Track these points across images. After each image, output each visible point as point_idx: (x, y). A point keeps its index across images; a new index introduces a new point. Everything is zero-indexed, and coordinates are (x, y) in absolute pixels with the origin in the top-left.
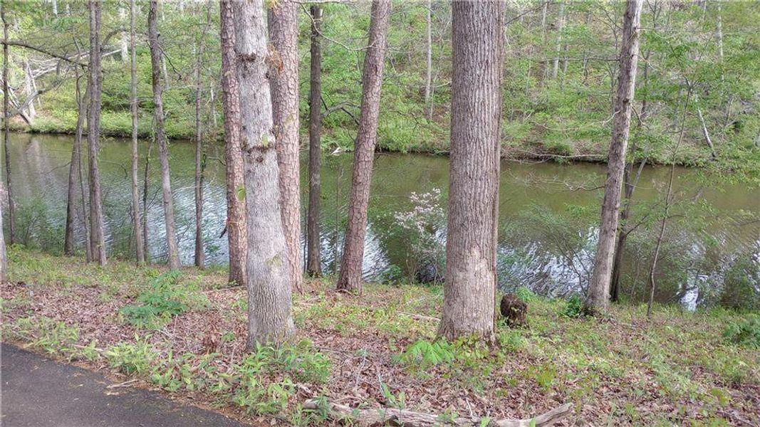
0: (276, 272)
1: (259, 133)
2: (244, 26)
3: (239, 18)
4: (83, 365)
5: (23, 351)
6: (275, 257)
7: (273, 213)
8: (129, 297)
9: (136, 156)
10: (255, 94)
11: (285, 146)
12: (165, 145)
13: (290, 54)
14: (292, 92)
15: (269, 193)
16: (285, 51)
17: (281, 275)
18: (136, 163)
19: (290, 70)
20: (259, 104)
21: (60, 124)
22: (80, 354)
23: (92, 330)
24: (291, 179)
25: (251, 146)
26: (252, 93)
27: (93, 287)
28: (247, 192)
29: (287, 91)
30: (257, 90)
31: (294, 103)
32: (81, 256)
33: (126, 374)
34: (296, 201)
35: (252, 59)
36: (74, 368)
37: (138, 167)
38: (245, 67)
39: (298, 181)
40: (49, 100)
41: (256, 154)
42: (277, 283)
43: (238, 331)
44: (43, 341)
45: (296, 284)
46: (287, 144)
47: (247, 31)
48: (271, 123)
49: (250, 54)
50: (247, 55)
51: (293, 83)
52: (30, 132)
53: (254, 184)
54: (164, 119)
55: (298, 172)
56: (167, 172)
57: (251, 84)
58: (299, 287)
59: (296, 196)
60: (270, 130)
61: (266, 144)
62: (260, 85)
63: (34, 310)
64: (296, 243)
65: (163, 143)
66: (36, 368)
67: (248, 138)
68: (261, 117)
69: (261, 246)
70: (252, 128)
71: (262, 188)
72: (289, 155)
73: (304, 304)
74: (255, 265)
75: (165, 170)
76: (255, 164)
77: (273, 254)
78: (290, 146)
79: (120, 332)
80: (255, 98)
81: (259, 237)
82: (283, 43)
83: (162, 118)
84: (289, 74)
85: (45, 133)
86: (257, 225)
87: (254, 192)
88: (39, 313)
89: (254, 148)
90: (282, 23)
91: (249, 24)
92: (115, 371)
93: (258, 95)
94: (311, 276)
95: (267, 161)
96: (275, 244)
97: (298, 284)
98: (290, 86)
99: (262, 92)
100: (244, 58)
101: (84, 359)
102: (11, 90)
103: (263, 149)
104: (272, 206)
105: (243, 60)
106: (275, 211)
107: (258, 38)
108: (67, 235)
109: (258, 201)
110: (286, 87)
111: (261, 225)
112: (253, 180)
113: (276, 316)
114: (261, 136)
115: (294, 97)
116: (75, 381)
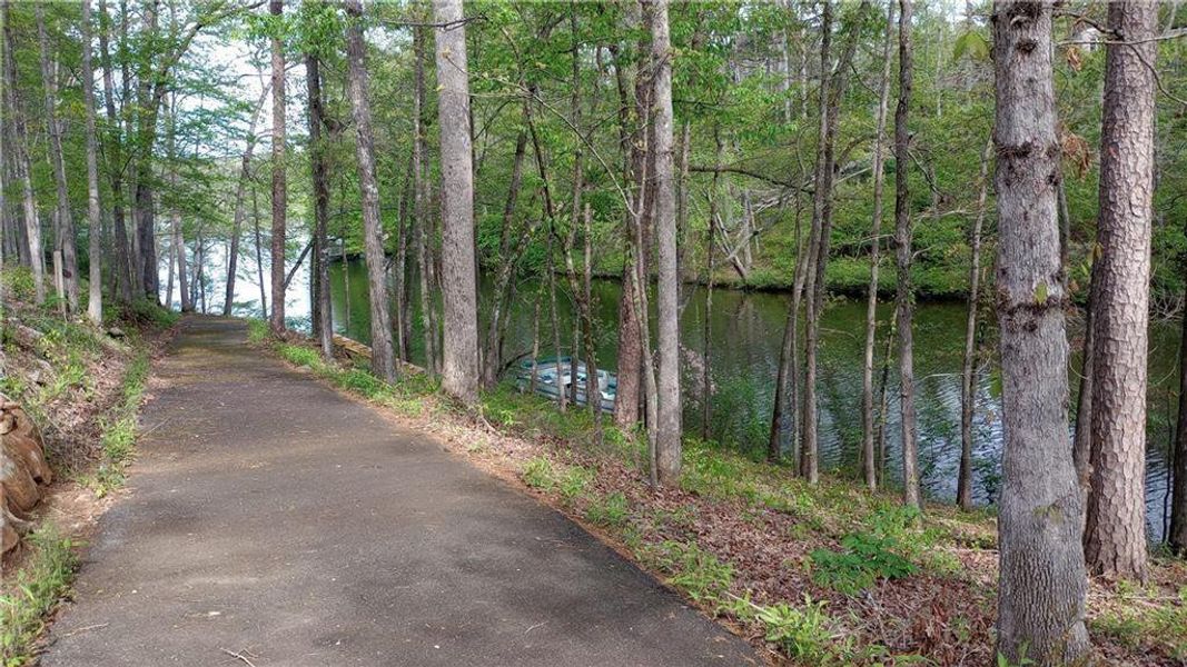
0: (1053, 533)
1: (1031, 281)
2: (1014, 98)
3: (1004, 85)
4: (732, 627)
5: (664, 589)
6: (1054, 505)
7: (1051, 425)
8: (834, 537)
9: (873, 323)
10: (1026, 213)
11: (1117, 307)
12: (909, 306)
13: (1137, 145)
14: (1137, 212)
15: (1044, 388)
16: (1127, 141)
17: (1064, 540)
18: (872, 332)
19: (1136, 172)
20: (1033, 228)
21: (781, 278)
22: (731, 609)
23: (764, 577)
24: (1128, 369)
25: (1015, 304)
26: (1021, 210)
27: (786, 512)
28: (1005, 384)
29: (1128, 211)
30: (1031, 206)
31: (1140, 231)
32: (788, 465)
33: (786, 656)
34: (1137, 409)
35: (1024, 152)
36: (720, 629)
37: (876, 339)
38: (1010, 167)
39: (1142, 373)
40: (771, 244)
41: (1023, 318)
42: (1055, 554)
43: (975, 626)
44: (687, 580)
45: (1132, 563)
46: (1124, 305)
47: (1017, 106)
48: (1056, 262)
49: (1020, 145)
50: (1014, 147)
51: (1141, 195)
52: (742, 288)
53: (1017, 370)
54: (910, 265)
55: (1145, 357)
56: (908, 347)
57: (1021, 196)
58: (1137, 570)
59: (1139, 401)
60: (1052, 276)
61: (1042, 300)
62: (1037, 198)
63: (697, 533)
64: (1134, 487)
65: (905, 302)
66: (672, 616)
67: (1010, 289)
68: (1036, 252)
69: (1027, 481)
70: (1018, 271)
71: (1032, 377)
72: (1125, 325)
73: (1145, 604)
74: (1014, 514)
75: (906, 344)
76: (1021, 335)
77: (1050, 498)
78: (1128, 309)
79: (802, 589)
80: (1026, 218)
81: (1023, 465)
82: (1123, 127)
83: (906, 263)
84: (1132, 180)
85: (762, 290)
86: (1021, 444)
87: (1016, 384)
88: (703, 538)
89: (1019, 306)
90: (1124, 90)
91: (1021, 93)
92: (772, 646)
93: (1032, 213)
94: (1175, 554)
95: (1044, 331)
96: (1055, 481)
97: (1136, 565)
98: (1134, 202)
99: (1041, 207)
100: (1010, 152)
101: (735, 618)
102: (726, 234)
103: (1038, 309)
104: (1050, 411)
105: (1007, 156)
106: (1057, 421)
107: (1038, 116)
108: (774, 433)
109: (1024, 402)
110: (1126, 204)
111: (1027, 444)
112: (1016, 363)
113: (1051, 615)
114: (1034, 286)
115: (1142, 221)
116: (714, 647)
